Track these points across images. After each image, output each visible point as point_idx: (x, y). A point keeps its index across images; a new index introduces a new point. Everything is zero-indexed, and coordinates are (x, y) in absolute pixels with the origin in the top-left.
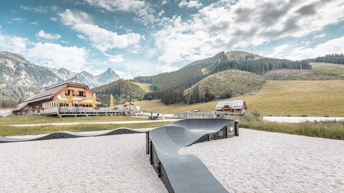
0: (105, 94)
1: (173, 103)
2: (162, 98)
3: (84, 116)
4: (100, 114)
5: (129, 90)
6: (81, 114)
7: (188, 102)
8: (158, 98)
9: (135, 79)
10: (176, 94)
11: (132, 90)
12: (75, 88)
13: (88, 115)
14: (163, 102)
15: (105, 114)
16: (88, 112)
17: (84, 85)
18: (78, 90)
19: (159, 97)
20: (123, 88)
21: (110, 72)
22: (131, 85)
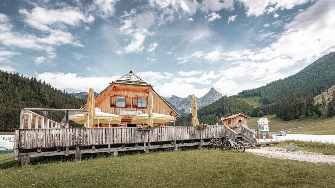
0: (209, 115)
1: (296, 118)
2: (278, 112)
3: (106, 154)
4: (157, 147)
5: (234, 108)
6: (97, 151)
7: (323, 113)
8: (271, 114)
9: (239, 94)
10: (300, 105)
11: (237, 107)
12: (128, 92)
13: (150, 150)
14: (281, 117)
15: (170, 146)
16: (116, 142)
17: (143, 84)
18: (134, 96)
19: (273, 112)
20: (227, 106)
21: (213, 91)
22: (236, 101)
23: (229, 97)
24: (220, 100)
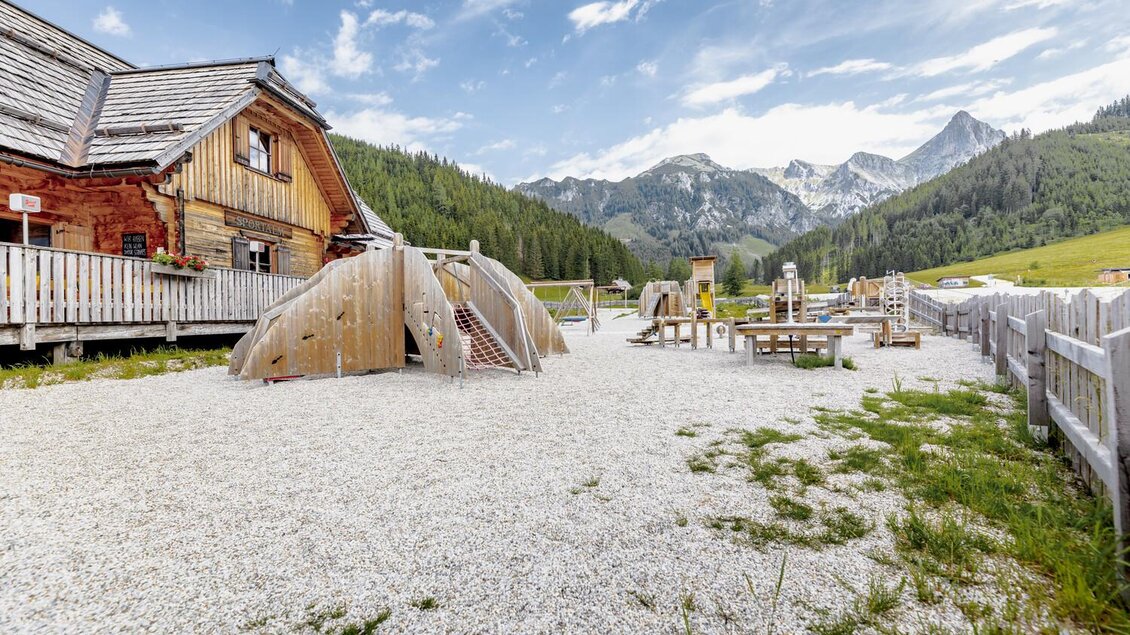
0: (930, 217)
5: (1060, 179)
20: (1026, 175)
21: (961, 127)
22: (1079, 150)
23: (1038, 138)
24: (993, 152)
